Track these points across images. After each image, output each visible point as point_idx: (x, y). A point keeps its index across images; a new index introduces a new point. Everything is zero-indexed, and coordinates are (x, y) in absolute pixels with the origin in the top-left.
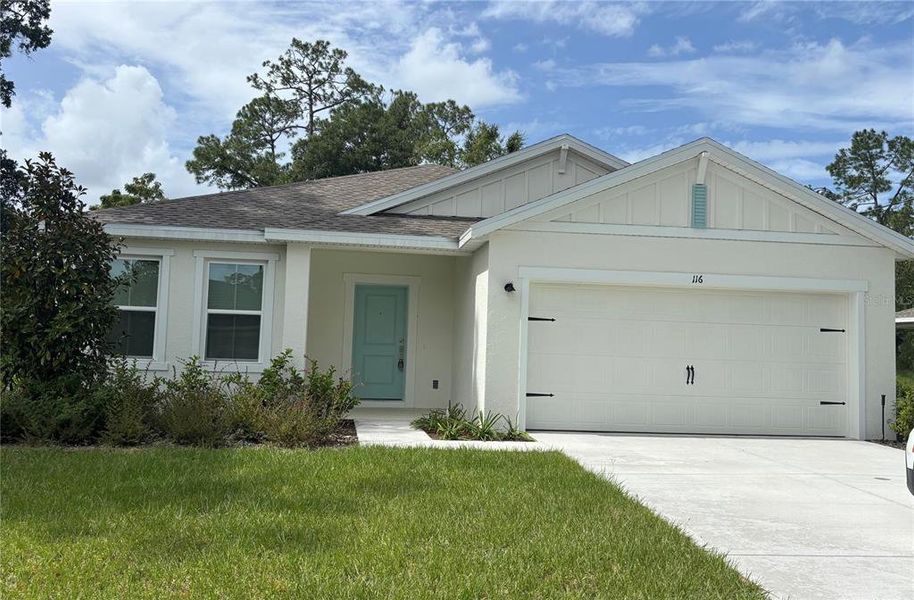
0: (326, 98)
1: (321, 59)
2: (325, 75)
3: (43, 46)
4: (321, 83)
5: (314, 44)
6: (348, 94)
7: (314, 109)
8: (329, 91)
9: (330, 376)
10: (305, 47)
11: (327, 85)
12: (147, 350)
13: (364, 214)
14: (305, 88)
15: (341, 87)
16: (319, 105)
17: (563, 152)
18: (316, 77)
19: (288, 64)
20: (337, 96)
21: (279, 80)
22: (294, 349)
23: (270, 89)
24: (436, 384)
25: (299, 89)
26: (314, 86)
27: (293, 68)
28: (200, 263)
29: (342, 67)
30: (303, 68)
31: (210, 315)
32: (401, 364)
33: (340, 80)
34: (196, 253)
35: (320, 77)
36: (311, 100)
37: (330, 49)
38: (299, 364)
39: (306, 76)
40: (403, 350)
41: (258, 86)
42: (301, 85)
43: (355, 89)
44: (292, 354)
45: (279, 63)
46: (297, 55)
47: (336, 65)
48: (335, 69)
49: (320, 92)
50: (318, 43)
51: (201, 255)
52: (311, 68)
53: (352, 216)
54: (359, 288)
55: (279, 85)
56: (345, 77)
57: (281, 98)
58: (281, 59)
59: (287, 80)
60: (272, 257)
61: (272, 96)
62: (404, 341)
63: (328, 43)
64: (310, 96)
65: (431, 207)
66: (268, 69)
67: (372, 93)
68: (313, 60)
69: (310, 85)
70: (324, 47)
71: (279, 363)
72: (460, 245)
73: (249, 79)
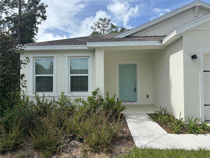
0: (107, 30)
1: (105, 22)
2: (106, 25)
3: (45, 20)
4: (105, 27)
5: (104, 19)
6: (111, 29)
7: (104, 33)
8: (107, 29)
9: (114, 98)
10: (102, 20)
11: (107, 27)
12: (51, 90)
13: (122, 37)
14: (102, 28)
15: (109, 27)
16: (105, 32)
17: (196, 7)
18: (104, 26)
19: (99, 23)
20: (109, 30)
21: (97, 27)
22: (100, 88)
23: (95, 29)
24: (148, 96)
25: (101, 29)
26: (104, 28)
27: (100, 25)
28: (66, 58)
29: (110, 23)
30: (101, 24)
31: (71, 77)
32: (135, 90)
33: (109, 26)
34: (65, 55)
35: (105, 26)
36: (103, 31)
37: (107, 20)
38: (102, 93)
39: (102, 26)
40: (135, 85)
41: (93, 29)
42: (101, 28)
43: (112, 28)
44: (99, 89)
45: (97, 24)
46: (100, 22)
47: (108, 23)
48: (108, 24)
49: (105, 29)
50: (105, 19)
51: (66, 55)
52: (103, 24)
53: (118, 38)
54: (120, 66)
55: (97, 28)
56: (110, 25)
57: (97, 31)
58: (97, 23)
59: (99, 27)
60: (90, 55)
61: (96, 31)
62: (136, 82)
63: (107, 18)
64: (103, 30)
65: (146, 33)
66: (95, 25)
67: (116, 28)
68: (103, 22)
69: (103, 28)
70: (106, 19)
71: (95, 93)
72: (163, 43)
73: (91, 27)
